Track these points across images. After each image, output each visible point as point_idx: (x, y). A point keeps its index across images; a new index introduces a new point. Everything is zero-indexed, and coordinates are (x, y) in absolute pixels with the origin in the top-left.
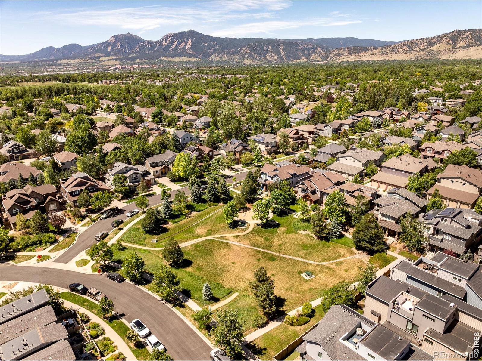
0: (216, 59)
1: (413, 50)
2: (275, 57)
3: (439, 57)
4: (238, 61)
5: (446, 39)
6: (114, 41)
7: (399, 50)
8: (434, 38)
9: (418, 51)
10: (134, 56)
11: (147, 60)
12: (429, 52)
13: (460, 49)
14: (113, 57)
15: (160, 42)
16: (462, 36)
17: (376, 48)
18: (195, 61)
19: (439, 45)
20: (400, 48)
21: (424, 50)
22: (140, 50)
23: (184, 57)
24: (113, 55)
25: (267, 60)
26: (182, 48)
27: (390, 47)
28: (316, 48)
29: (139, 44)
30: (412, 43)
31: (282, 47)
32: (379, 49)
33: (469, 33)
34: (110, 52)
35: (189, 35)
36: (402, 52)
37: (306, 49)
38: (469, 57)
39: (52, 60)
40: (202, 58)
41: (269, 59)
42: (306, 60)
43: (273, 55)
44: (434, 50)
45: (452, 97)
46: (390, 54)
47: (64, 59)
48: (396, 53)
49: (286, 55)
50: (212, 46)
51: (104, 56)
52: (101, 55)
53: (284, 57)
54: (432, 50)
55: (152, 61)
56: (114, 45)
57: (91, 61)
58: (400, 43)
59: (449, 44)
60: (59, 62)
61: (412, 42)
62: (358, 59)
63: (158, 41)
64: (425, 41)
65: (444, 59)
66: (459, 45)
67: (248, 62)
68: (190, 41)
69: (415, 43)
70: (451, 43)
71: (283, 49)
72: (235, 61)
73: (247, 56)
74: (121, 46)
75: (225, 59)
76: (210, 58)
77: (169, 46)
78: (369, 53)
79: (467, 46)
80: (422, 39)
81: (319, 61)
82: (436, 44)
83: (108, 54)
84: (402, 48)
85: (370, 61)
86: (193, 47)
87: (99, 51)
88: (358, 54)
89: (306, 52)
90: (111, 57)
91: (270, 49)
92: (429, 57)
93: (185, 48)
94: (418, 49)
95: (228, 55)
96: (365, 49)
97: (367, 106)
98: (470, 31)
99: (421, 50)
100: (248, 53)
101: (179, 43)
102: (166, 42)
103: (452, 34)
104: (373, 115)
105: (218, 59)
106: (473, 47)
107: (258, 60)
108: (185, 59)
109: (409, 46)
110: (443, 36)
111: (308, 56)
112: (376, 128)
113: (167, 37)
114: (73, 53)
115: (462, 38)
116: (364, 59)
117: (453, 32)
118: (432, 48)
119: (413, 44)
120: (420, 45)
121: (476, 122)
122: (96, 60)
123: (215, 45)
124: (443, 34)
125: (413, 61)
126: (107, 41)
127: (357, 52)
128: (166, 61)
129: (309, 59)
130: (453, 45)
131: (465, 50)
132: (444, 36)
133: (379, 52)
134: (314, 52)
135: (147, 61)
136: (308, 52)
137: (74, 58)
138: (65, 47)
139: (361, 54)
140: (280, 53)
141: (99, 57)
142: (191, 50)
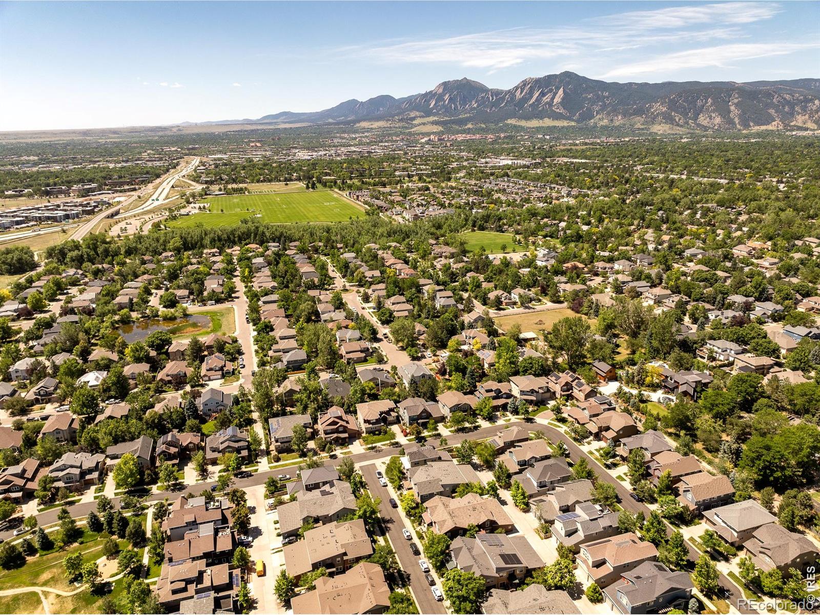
0: (602, 123)
2: (718, 120)
4: (643, 127)
6: (441, 91)
10: (466, 117)
11: (485, 123)
14: (436, 118)
15: (511, 93)
18: (563, 127)
22: (478, 106)
23: (546, 120)
24: (434, 115)
25: (699, 125)
26: (547, 103)
28: (812, 101)
29: (478, 95)
31: (736, 101)
34: (433, 108)
35: (561, 82)
37: (788, 102)
39: (348, 123)
40: (577, 121)
41: (705, 123)
42: (781, 127)
43: (713, 115)
47: (364, 120)
49: (740, 116)
50: (599, 98)
51: (420, 117)
52: (418, 114)
53: (737, 120)
55: (492, 126)
56: (440, 98)
57: (401, 124)
60: (358, 125)
63: (509, 91)
67: (660, 129)
68: (561, 92)
71: (737, 105)
72: (636, 126)
73: (660, 118)
74: (451, 99)
75: (617, 124)
76: (592, 121)
77: (525, 100)
81: (806, 129)
83: (428, 113)
86: (564, 103)
87: (417, 108)
89: (787, 109)
90: (432, 119)
91: (709, 104)
93: (550, 103)
95: (624, 116)
100: (663, 113)
101: (543, 94)
102: (521, 93)
105: (605, 122)
107: (681, 126)
108: (548, 122)
111: (787, 118)
113: (525, 83)
114: (381, 109)
122: (408, 123)
123: (604, 97)
126: (431, 92)
128: (515, 126)
129: (785, 126)
134: (804, 109)
135: (483, 126)
136: (792, 108)
137: (378, 119)
138: (371, 101)
140: (729, 112)
141: (414, 119)
142: (560, 107)
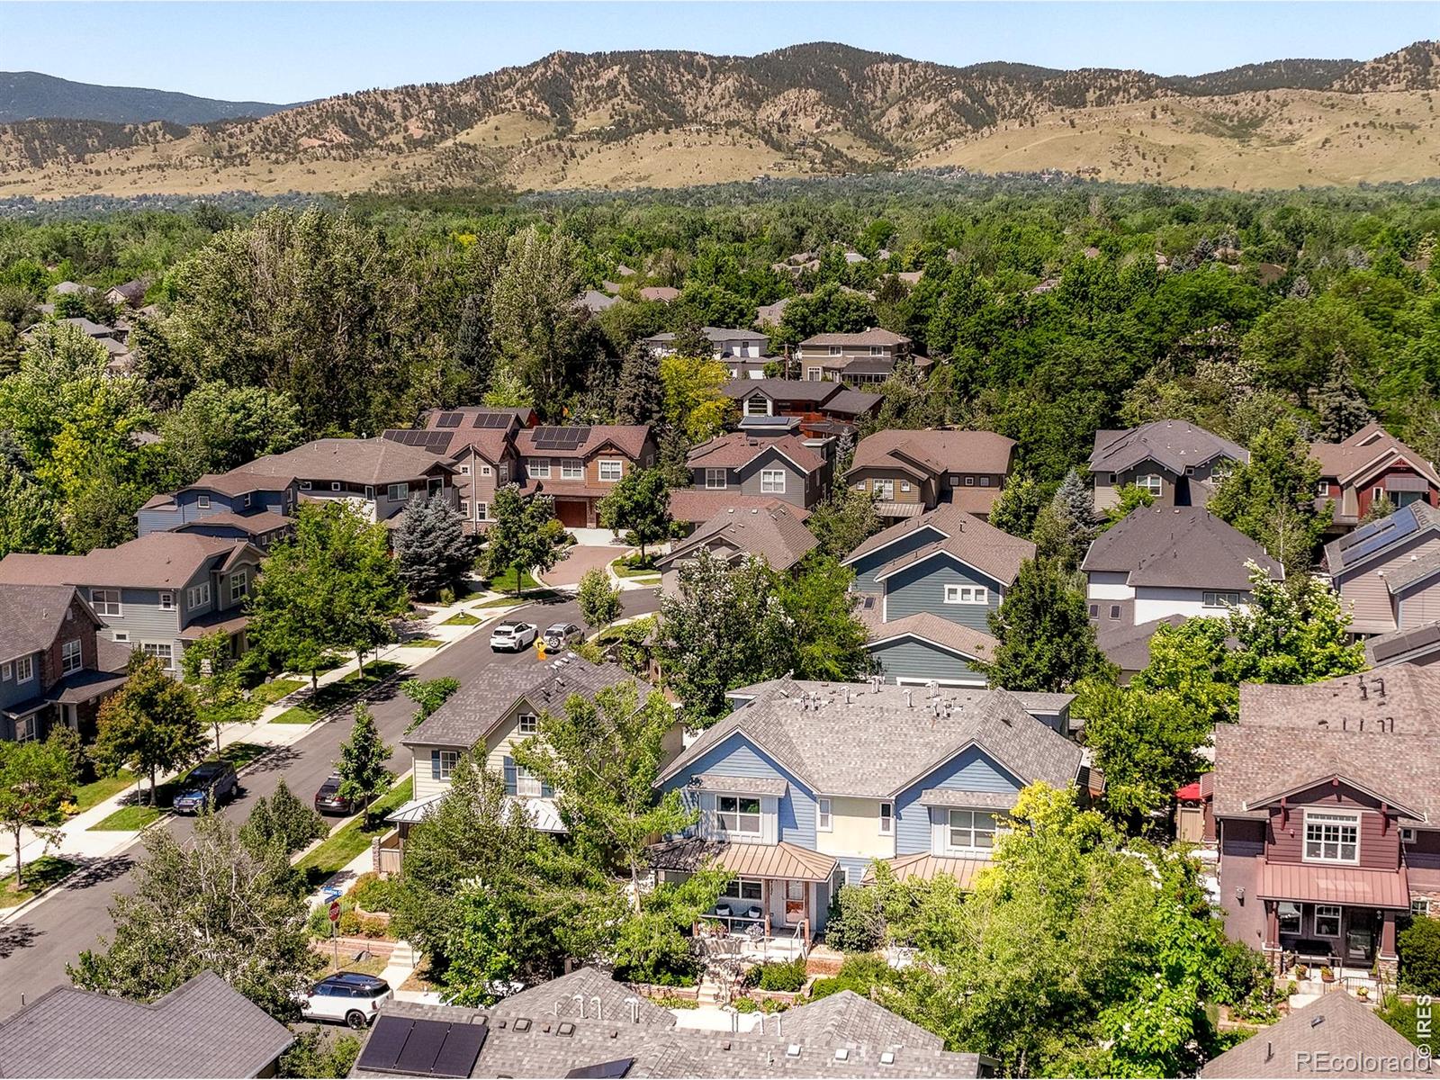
1: (372, 143)
3: (507, 179)
5: (520, 92)
7: (305, 142)
8: (464, 86)
9: (400, 151)
12: (455, 153)
13: (595, 144)
16: (586, 83)
17: (180, 133)
19: (493, 121)
20: (308, 134)
21: (427, 143)
27: (256, 128)
30: (363, 108)
32: (197, 136)
33: (616, 68)
36: (319, 151)
38: (639, 179)
44: (475, 148)
45: (817, 322)
46: (258, 165)
48: (291, 157)
54: (469, 147)
58: (301, 109)
59: (541, 117)
61: (361, 101)
62: (83, 190)
64: (425, 102)
65: (530, 191)
66: (583, 124)
69: (379, 109)
70: (548, 114)
78: (143, 156)
79: (620, 132)
80: (409, 92)
82: (481, 117)
84: (315, 131)
85: (158, 197)
88: (80, 159)
92: (458, 183)
94: (396, 139)
96: (117, 138)
97: (276, 402)
98: (616, 58)
99: (413, 144)
103: (541, 70)
104: (373, 480)
106: (648, 134)
109: (349, 126)
110: (506, 78)
112: (432, 598)
115: (592, 91)
116: (121, 189)
117: (545, 62)
118: (462, 137)
119: (370, 114)
120: (405, 118)
121: (1196, 461)
124: (504, 71)
125: (383, 197)
127: (70, 150)
130: (560, 123)
131: (615, 149)
132: (508, 77)
133: (199, 152)
139: (100, 161)
